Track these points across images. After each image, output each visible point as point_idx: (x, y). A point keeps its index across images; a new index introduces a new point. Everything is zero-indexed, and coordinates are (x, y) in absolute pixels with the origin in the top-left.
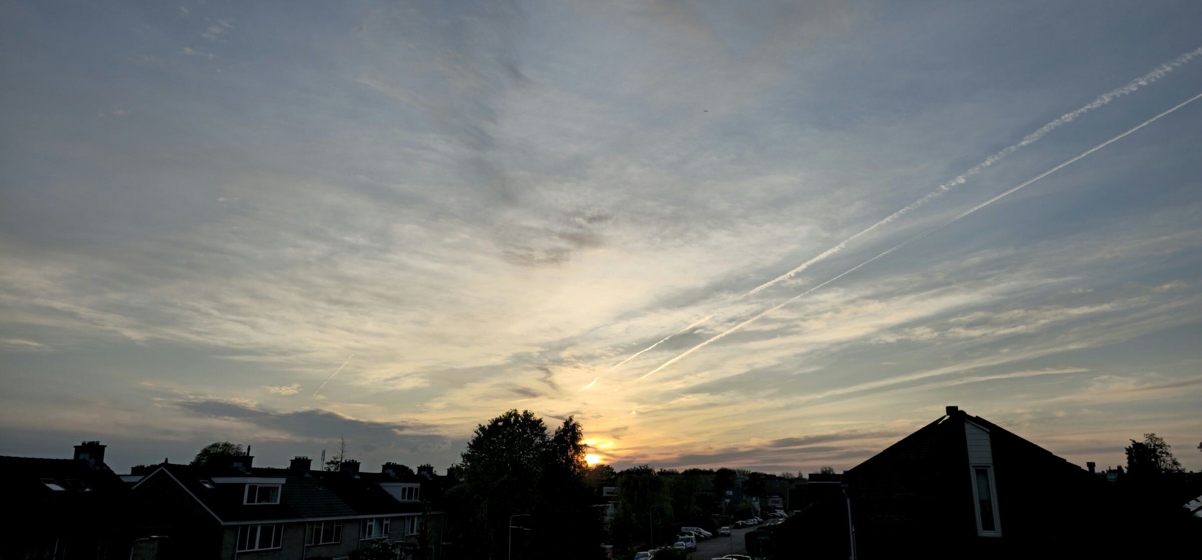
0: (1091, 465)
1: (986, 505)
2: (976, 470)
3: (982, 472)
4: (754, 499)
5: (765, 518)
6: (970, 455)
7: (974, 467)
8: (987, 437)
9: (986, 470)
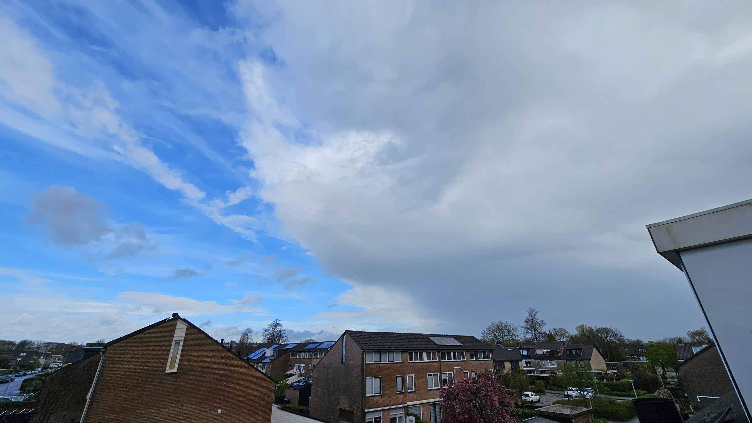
0: (222, 340)
1: (174, 357)
2: (175, 342)
3: (178, 343)
6: (175, 335)
7: (175, 341)
8: (186, 327)
9: (180, 342)
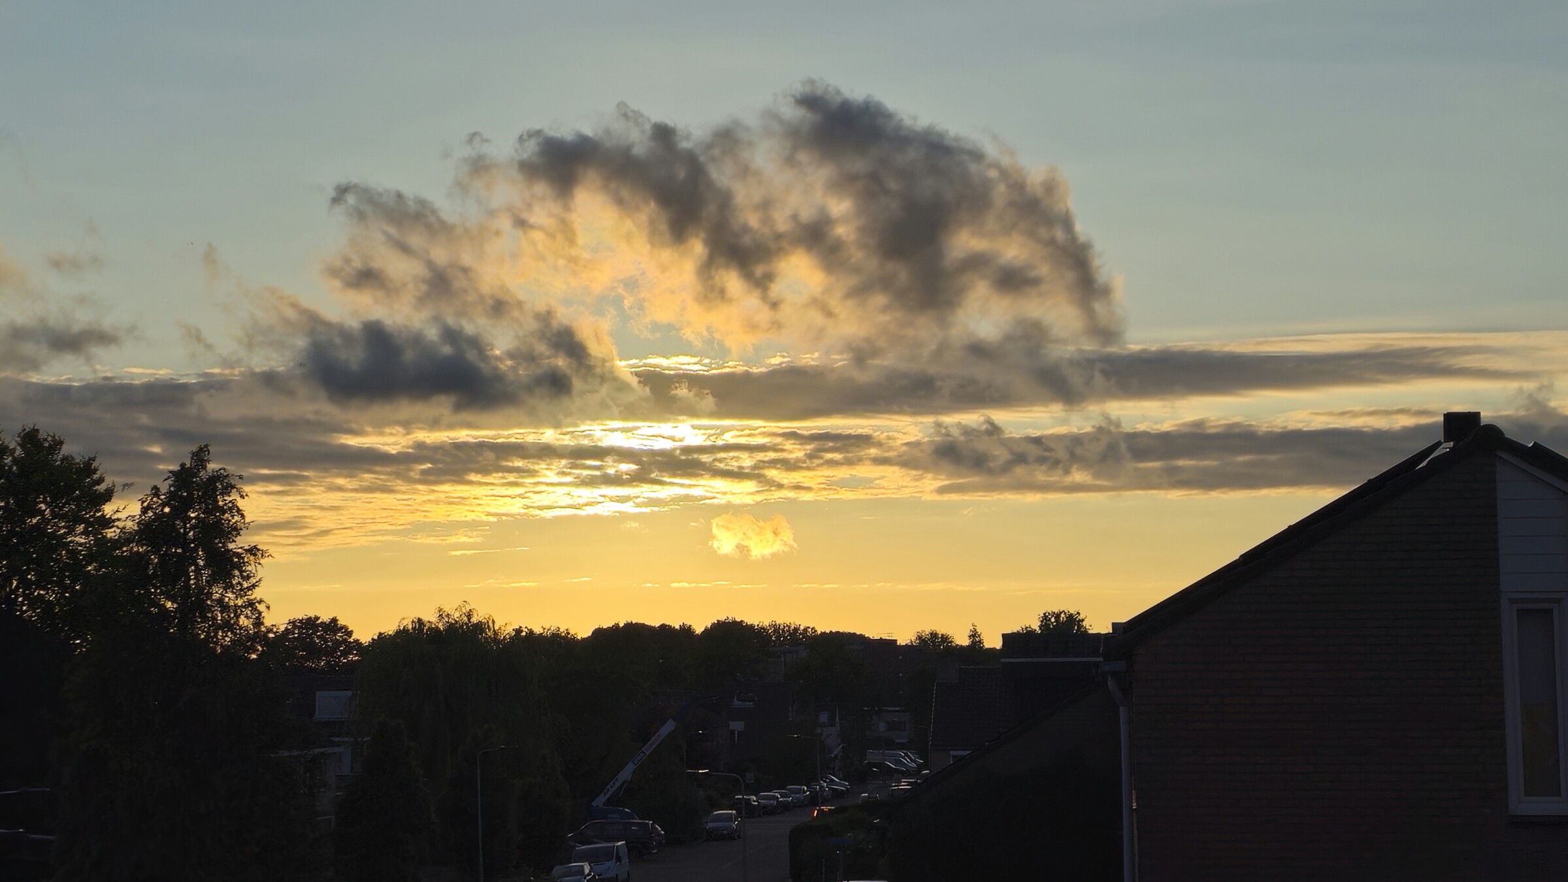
1: (1541, 717)
2: (1520, 614)
3: (1535, 615)
4: (824, 718)
5: (859, 777)
6: (1504, 563)
7: (1512, 602)
9: (1551, 611)
